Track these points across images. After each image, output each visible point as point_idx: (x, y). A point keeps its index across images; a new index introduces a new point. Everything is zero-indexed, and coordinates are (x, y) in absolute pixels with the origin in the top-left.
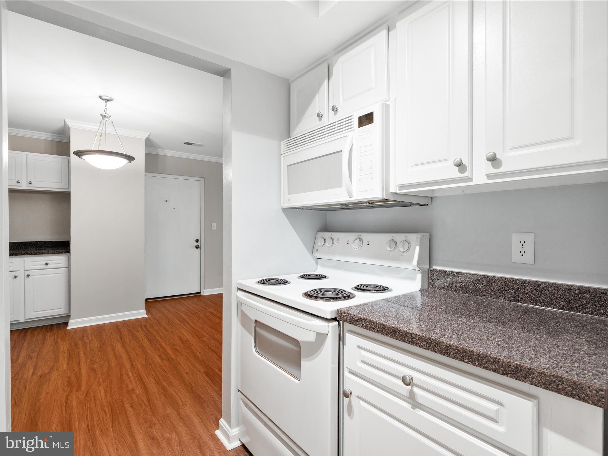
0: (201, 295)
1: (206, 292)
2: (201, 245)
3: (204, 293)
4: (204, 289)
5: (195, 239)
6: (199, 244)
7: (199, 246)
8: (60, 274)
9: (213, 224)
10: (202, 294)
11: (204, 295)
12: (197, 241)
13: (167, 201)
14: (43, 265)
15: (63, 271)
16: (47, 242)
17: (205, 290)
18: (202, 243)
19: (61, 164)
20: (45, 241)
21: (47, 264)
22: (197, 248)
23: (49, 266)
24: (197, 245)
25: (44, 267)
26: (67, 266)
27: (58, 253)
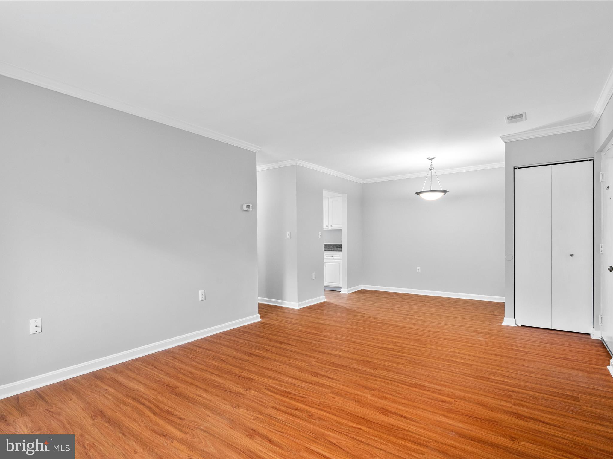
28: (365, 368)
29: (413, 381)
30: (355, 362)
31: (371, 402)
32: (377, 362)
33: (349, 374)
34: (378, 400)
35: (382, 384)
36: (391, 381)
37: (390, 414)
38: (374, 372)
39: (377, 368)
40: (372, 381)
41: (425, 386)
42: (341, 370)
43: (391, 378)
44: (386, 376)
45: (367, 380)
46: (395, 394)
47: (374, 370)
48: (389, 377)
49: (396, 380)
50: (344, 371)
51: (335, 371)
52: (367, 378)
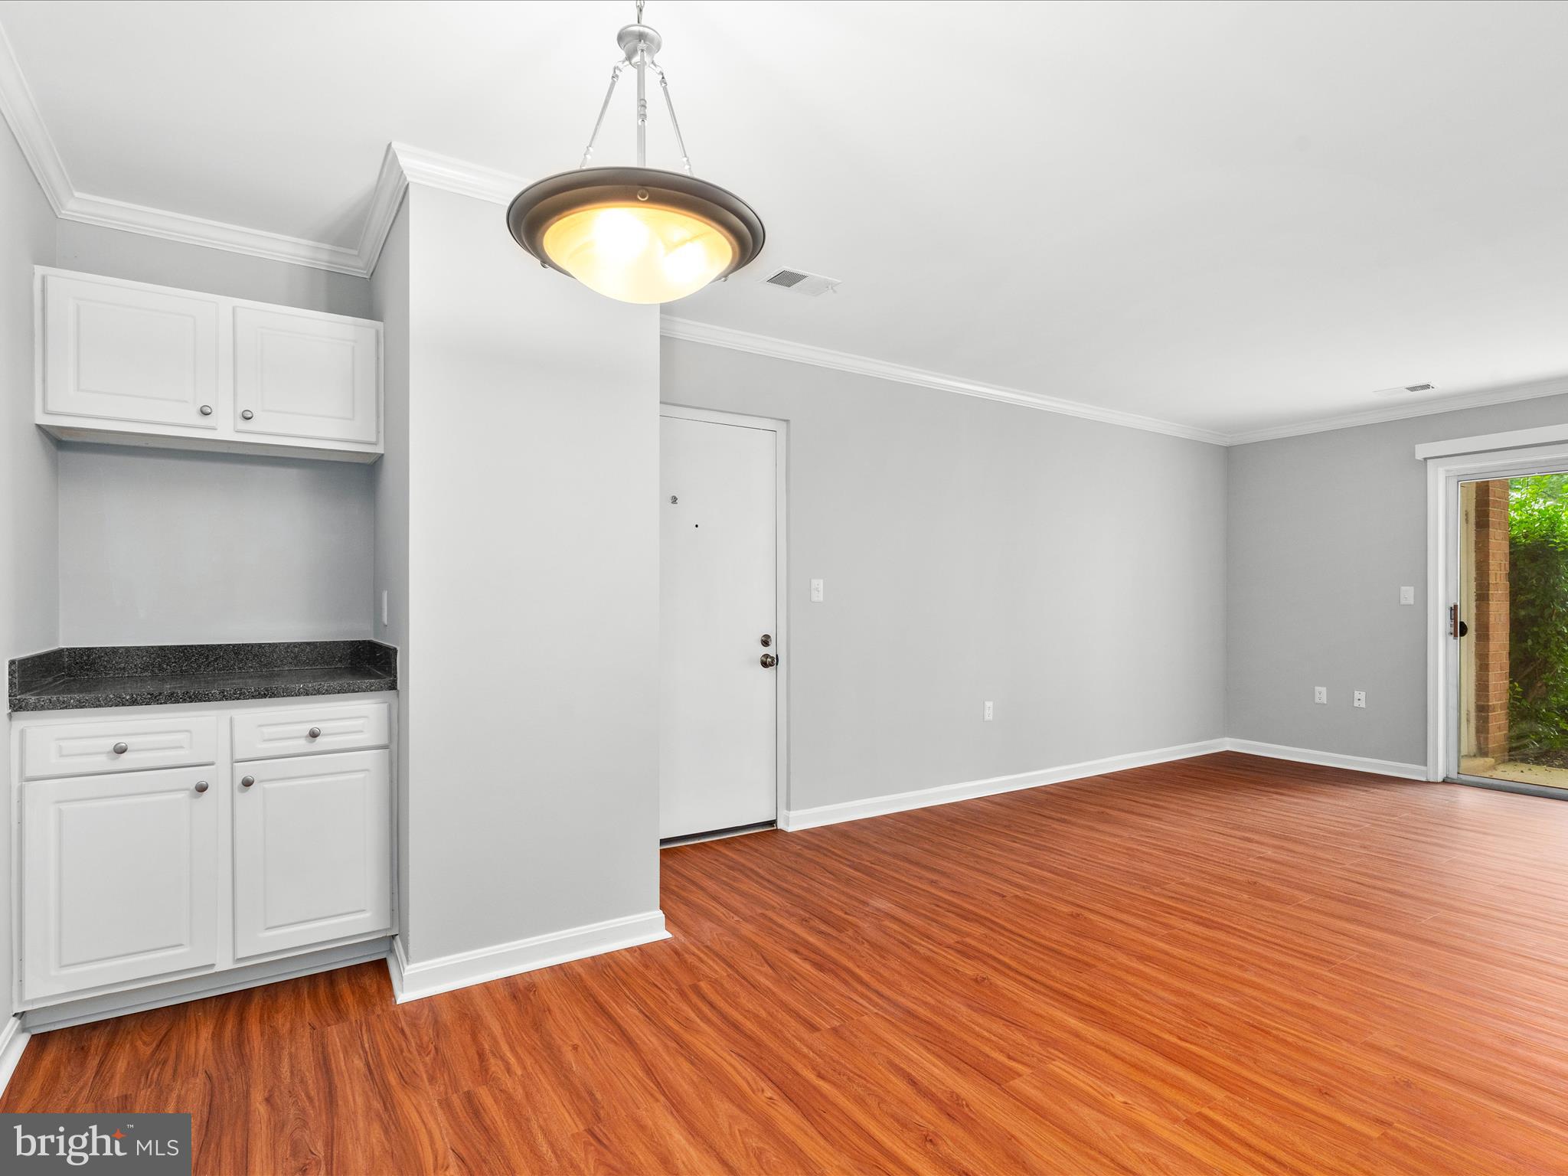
0: (778, 831)
1: (795, 821)
2: (777, 655)
3: (788, 825)
4: (788, 808)
5: (759, 637)
6: (770, 651)
7: (771, 658)
8: (361, 775)
9: (815, 582)
10: (781, 825)
11: (790, 829)
12: (765, 641)
14: (300, 737)
15: (373, 761)
16: (296, 645)
17: (793, 814)
18: (781, 646)
19: (353, 348)
20: (291, 643)
21: (314, 735)
22: (765, 664)
23: (321, 743)
24: (766, 656)
25: (303, 745)
26: (384, 741)
27: (354, 691)
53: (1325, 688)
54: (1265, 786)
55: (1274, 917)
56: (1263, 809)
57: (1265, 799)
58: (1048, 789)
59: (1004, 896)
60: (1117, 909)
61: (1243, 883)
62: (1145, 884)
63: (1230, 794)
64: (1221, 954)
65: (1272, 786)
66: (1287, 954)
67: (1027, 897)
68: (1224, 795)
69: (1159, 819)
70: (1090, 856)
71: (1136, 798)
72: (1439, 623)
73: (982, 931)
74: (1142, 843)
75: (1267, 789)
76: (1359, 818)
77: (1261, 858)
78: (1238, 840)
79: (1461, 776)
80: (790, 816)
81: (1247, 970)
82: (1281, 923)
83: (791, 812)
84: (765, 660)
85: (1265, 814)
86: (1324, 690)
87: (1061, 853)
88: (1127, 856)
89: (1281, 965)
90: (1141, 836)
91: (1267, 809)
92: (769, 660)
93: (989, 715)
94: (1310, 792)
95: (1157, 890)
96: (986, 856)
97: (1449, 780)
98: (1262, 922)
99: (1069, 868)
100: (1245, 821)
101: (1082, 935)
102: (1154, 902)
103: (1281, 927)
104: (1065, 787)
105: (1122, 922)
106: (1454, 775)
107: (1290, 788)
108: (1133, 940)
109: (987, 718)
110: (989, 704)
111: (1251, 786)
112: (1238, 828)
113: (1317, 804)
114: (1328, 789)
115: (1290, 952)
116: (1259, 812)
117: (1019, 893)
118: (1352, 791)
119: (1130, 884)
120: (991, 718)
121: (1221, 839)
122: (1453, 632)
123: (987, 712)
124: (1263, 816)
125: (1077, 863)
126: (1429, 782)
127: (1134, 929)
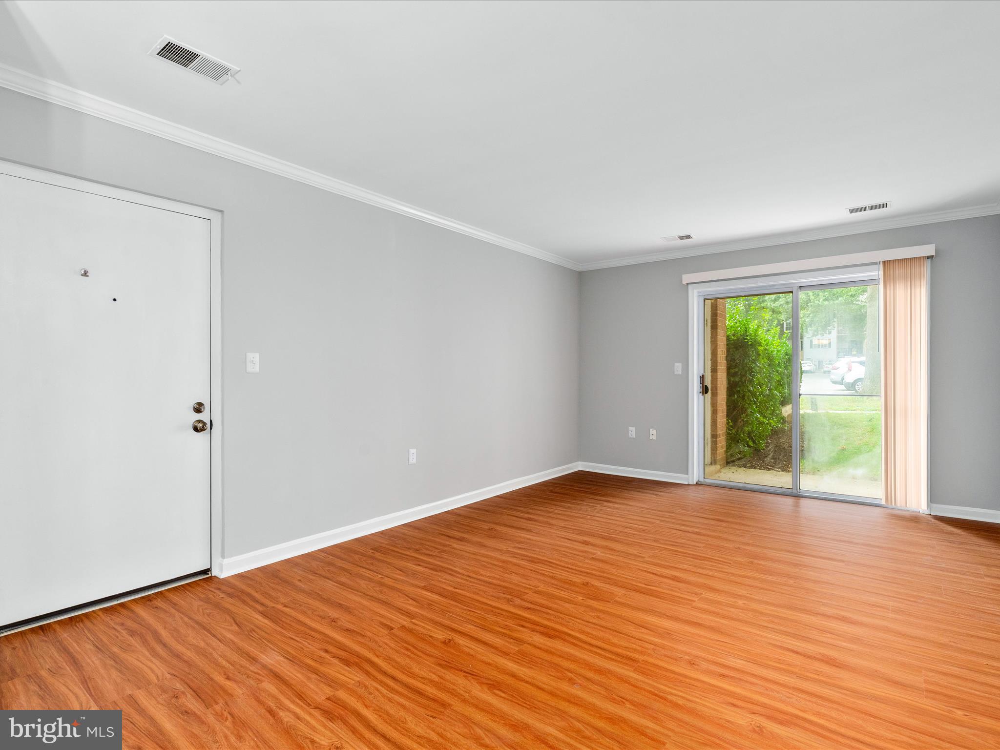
0: (211, 578)
1: (225, 569)
2: (211, 421)
3: (221, 570)
4: (223, 557)
5: (193, 402)
6: (204, 416)
7: (205, 424)
9: (249, 356)
10: (215, 572)
12: (198, 408)
13: (85, 274)
17: (226, 561)
18: (215, 413)
22: (196, 429)
24: (199, 421)
28: (601, 586)
29: (539, 566)
30: (619, 599)
31: (597, 549)
32: (580, 596)
33: (626, 578)
34: (589, 550)
35: (581, 564)
36: (568, 568)
37: (582, 541)
38: (587, 579)
39: (582, 586)
40: (594, 567)
41: (526, 561)
42: (640, 585)
43: (565, 571)
44: (572, 573)
45: (599, 569)
46: (569, 555)
47: (587, 583)
48: (568, 571)
49: (560, 568)
50: (635, 583)
51: (649, 584)
52: (599, 572)
53: (634, 428)
54: (600, 496)
55: (599, 618)
56: (597, 515)
57: (599, 506)
58: (458, 511)
59: (392, 629)
60: (484, 628)
61: (580, 586)
62: (509, 597)
63: (578, 504)
64: (557, 667)
65: (603, 496)
66: (606, 657)
67: (413, 627)
68: (573, 506)
69: (529, 531)
70: (474, 572)
71: (518, 514)
72: (695, 386)
73: (359, 676)
74: (514, 555)
75: (599, 498)
76: (653, 517)
77: (593, 558)
78: (580, 544)
79: (705, 480)
80: (223, 564)
81: (575, 684)
82: (603, 623)
83: (225, 560)
84: (196, 425)
85: (597, 519)
86: (633, 429)
87: (452, 572)
88: (501, 570)
89: (600, 671)
90: (515, 547)
91: (600, 515)
92: (201, 425)
93: (413, 459)
94: (625, 499)
95: (518, 601)
96: (390, 584)
97: (699, 483)
98: (589, 624)
99: (454, 588)
100: (585, 526)
101: (447, 665)
102: (514, 616)
103: (602, 627)
104: (475, 509)
105: (485, 643)
106: (702, 479)
107: (614, 496)
108: (489, 664)
109: (411, 461)
110: (413, 451)
111: (591, 496)
112: (580, 533)
113: (628, 507)
114: (636, 495)
115: (607, 655)
116: (595, 518)
117: (405, 621)
118: (649, 495)
119: (498, 598)
120: (415, 461)
121: (568, 544)
122: (701, 391)
123: (411, 457)
124: (597, 521)
125: (463, 581)
126: (689, 485)
127: (493, 650)
